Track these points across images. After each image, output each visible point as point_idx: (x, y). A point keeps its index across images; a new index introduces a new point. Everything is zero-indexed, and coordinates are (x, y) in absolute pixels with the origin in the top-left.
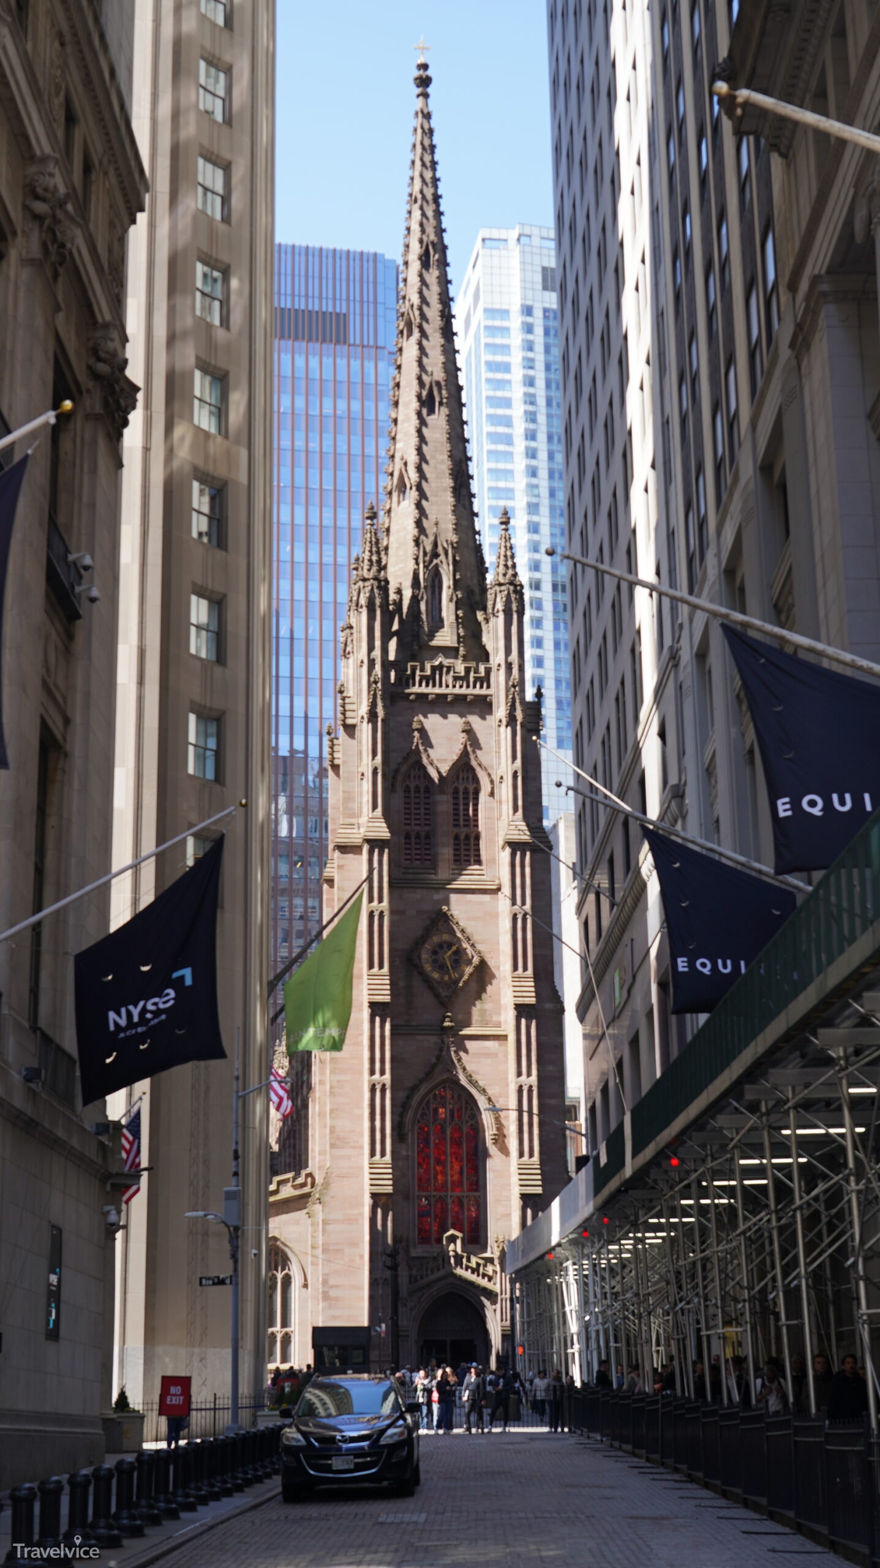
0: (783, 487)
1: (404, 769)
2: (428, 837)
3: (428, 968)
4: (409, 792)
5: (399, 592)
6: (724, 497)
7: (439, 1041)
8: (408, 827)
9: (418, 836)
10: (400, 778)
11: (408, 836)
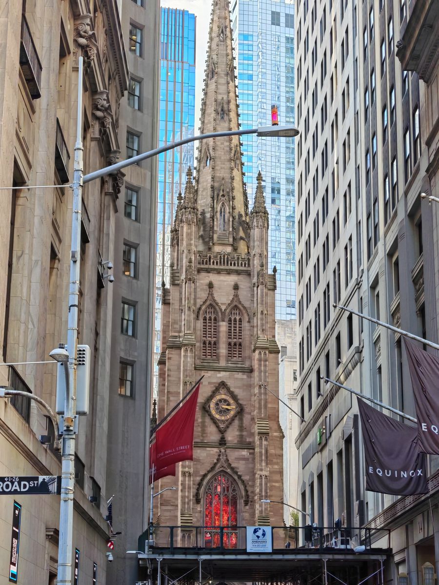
0: (419, 226)
1: (203, 308)
2: (215, 343)
3: (213, 412)
4: (206, 320)
5: (203, 213)
6: (389, 221)
7: (218, 451)
8: (205, 338)
9: (210, 343)
10: (201, 312)
11: (204, 343)
